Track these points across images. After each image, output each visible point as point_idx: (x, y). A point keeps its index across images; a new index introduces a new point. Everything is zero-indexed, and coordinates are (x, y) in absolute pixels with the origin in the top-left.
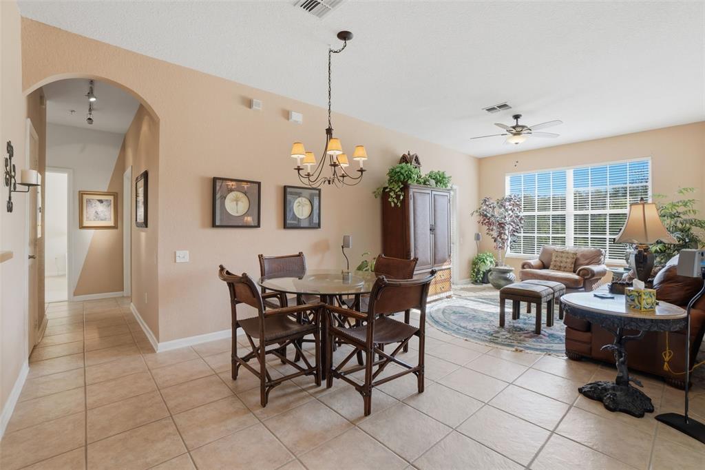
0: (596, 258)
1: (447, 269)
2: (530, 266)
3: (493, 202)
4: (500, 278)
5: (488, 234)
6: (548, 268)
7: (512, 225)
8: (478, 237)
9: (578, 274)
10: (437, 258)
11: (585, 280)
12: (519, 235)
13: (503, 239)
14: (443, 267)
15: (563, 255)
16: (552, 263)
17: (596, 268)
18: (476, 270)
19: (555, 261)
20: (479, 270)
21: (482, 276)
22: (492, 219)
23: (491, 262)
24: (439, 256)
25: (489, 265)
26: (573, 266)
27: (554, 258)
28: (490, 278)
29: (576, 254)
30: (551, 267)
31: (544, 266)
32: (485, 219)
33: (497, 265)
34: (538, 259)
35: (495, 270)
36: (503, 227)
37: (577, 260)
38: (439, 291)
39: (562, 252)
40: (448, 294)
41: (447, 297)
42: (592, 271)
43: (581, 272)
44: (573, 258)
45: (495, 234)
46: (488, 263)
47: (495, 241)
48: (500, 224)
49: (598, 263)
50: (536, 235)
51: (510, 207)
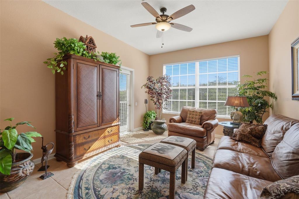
0: (212, 115)
1: (116, 125)
2: (175, 121)
3: (154, 79)
4: (158, 127)
5: (151, 99)
6: (185, 122)
7: (165, 94)
8: (146, 102)
9: (203, 127)
10: (104, 118)
11: (207, 130)
12: (170, 100)
13: (160, 103)
14: (113, 125)
15: (194, 113)
16: (187, 118)
17: (213, 122)
18: (145, 121)
19: (189, 117)
20: (147, 122)
21: (149, 125)
22: (154, 90)
23: (154, 117)
24: (107, 117)
25: (152, 119)
26: (199, 120)
27: (188, 115)
28: (152, 127)
29: (201, 113)
30: (187, 121)
31: (183, 120)
32: (150, 90)
33: (156, 119)
34: (179, 116)
35: (155, 122)
36: (160, 96)
37: (202, 116)
38: (107, 143)
39: (193, 112)
40: (117, 144)
41: (116, 147)
42: (211, 125)
43: (205, 125)
44: (200, 115)
45: (155, 99)
46: (152, 117)
47: (155, 104)
48: (158, 93)
49: (214, 118)
50: (179, 100)
51: (165, 83)
